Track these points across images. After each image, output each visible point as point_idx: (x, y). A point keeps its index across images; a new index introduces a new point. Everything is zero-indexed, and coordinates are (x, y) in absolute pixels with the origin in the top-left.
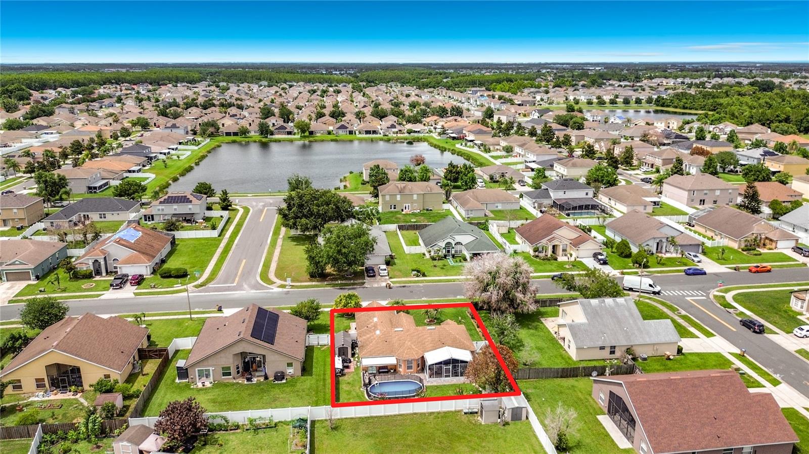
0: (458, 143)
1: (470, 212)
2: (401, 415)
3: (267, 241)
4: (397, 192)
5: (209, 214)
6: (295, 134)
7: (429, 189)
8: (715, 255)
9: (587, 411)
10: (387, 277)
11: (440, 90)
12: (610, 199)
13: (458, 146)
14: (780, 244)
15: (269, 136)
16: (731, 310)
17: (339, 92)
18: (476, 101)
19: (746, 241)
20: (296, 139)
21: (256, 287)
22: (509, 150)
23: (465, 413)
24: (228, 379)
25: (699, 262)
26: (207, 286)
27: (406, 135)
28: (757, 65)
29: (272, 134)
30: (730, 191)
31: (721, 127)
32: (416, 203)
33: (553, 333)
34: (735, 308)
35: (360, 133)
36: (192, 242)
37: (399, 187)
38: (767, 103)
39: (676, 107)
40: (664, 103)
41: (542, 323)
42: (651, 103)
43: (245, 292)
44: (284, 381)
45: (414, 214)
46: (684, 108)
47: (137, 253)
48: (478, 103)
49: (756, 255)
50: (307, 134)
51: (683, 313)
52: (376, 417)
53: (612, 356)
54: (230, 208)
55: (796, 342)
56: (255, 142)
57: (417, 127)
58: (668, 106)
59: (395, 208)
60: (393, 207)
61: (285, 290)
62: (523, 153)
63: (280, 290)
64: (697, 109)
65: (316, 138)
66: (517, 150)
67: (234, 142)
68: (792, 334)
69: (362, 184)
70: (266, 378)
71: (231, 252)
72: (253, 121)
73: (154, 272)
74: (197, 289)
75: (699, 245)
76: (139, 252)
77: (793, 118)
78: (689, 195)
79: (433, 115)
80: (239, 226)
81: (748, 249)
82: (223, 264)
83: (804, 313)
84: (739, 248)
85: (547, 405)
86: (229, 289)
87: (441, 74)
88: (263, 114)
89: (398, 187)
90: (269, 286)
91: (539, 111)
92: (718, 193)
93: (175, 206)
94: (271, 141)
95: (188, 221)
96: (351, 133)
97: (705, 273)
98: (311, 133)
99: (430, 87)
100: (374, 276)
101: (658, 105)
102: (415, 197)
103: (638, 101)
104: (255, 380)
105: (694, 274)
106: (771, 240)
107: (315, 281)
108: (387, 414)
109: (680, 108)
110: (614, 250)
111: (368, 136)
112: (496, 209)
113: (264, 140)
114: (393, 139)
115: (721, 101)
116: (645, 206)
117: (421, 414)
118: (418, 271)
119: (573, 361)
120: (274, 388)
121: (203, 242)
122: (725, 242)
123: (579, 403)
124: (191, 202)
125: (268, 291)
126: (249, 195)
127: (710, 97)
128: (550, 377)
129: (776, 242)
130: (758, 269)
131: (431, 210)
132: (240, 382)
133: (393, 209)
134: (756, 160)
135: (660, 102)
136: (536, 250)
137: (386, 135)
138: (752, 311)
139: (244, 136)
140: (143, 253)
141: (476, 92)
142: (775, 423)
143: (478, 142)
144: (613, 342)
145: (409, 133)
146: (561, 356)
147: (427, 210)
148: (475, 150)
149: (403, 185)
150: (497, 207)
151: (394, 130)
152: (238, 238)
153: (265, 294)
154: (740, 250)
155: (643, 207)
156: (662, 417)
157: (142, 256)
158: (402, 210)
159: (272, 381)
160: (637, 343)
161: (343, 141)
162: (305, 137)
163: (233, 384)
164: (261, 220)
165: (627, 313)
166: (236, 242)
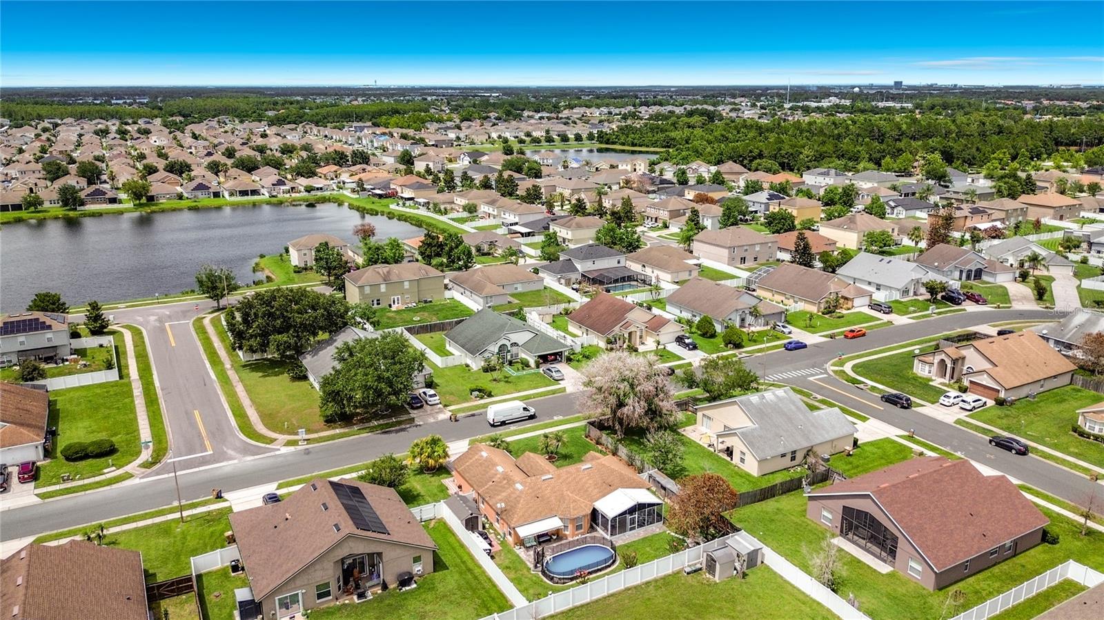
0: (392, 203)
1: (489, 299)
2: (612, 595)
3: (210, 377)
4: (381, 280)
5: (77, 344)
6: (120, 202)
7: (423, 271)
8: (802, 323)
9: (816, 537)
10: (440, 406)
11: (307, 127)
12: (644, 266)
13: (393, 207)
14: (857, 302)
15: (78, 208)
16: (861, 386)
17: (147, 132)
18: (372, 142)
19: (827, 302)
20: (128, 210)
21: (246, 450)
22: (471, 209)
23: (688, 573)
24: (328, 602)
25: (790, 333)
26: (163, 461)
27: (304, 194)
28: (672, 89)
29: (82, 203)
30: (770, 245)
31: (694, 167)
32: (408, 293)
33: (706, 446)
34: (864, 383)
35: (231, 194)
36: (78, 394)
37: (381, 273)
38: (722, 136)
39: (623, 144)
40: (608, 140)
41: (683, 435)
42: (593, 140)
43: (236, 461)
44: (414, 586)
45: (408, 309)
46: (634, 145)
47: (14, 426)
48: (376, 145)
49: (839, 317)
50: (144, 200)
51: (820, 397)
52: (582, 606)
53: (794, 463)
54: (105, 330)
55: (946, 412)
56: (56, 218)
57: (316, 182)
58: (614, 143)
59: (378, 304)
60: (375, 302)
61: (299, 448)
62: (495, 213)
63: (292, 449)
64: (647, 146)
65: (162, 206)
66: (484, 208)
67: (19, 221)
68: (938, 404)
69: (295, 272)
70: (385, 587)
71: (162, 401)
72: (36, 184)
73: (48, 453)
74: (149, 471)
75: (782, 313)
76: (15, 424)
77: (766, 153)
78: (730, 253)
79: (327, 164)
80: (142, 357)
81: (829, 311)
82: (162, 423)
83: (933, 378)
84: (818, 311)
85: (770, 540)
86: (204, 461)
87: (291, 103)
88: (49, 172)
89: (378, 273)
90: (268, 446)
91: (470, 155)
92: (757, 248)
93: (21, 338)
94: (85, 215)
95: (48, 360)
96: (216, 195)
97: (805, 346)
98: (151, 199)
99: (289, 123)
100: (422, 407)
101: (601, 143)
102: (407, 285)
103: (578, 138)
104: (369, 596)
105: (796, 348)
106: (846, 299)
107: (337, 428)
108: (594, 598)
109: (628, 145)
110: (694, 330)
111: (245, 198)
112: (515, 291)
113: (72, 214)
114: (287, 201)
115: (673, 134)
116: (690, 271)
117: (635, 587)
118: (480, 391)
119: (754, 477)
120: (406, 599)
121: (98, 391)
122: (802, 306)
123: (801, 529)
124: (49, 327)
125: (272, 454)
126: (119, 306)
127: (659, 130)
128: (747, 504)
129: (852, 300)
130: (855, 334)
131: (431, 302)
132: (347, 602)
133: (375, 306)
134: (763, 206)
135: (602, 138)
136: (609, 342)
137: (273, 196)
138: (883, 384)
139: (32, 209)
140: (22, 425)
141: (362, 129)
142: (1023, 508)
143: (422, 200)
144: (794, 445)
145: (309, 192)
146: (736, 473)
147: (426, 302)
148: (422, 212)
149: (385, 270)
150: (516, 288)
151: (283, 188)
152: (155, 376)
153: (272, 460)
154: (820, 314)
155: (688, 273)
156: (925, 526)
157: (24, 431)
158: (390, 306)
159: (394, 589)
160: (819, 442)
161: (207, 209)
162: (141, 205)
163: (340, 608)
164: (173, 345)
165: (793, 408)
166: (157, 384)
